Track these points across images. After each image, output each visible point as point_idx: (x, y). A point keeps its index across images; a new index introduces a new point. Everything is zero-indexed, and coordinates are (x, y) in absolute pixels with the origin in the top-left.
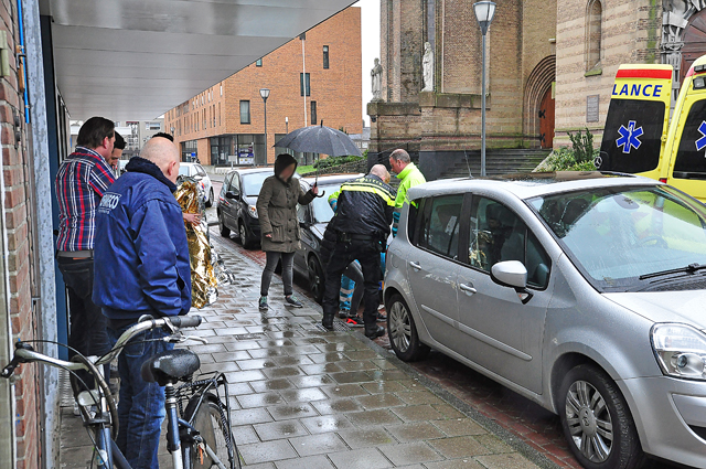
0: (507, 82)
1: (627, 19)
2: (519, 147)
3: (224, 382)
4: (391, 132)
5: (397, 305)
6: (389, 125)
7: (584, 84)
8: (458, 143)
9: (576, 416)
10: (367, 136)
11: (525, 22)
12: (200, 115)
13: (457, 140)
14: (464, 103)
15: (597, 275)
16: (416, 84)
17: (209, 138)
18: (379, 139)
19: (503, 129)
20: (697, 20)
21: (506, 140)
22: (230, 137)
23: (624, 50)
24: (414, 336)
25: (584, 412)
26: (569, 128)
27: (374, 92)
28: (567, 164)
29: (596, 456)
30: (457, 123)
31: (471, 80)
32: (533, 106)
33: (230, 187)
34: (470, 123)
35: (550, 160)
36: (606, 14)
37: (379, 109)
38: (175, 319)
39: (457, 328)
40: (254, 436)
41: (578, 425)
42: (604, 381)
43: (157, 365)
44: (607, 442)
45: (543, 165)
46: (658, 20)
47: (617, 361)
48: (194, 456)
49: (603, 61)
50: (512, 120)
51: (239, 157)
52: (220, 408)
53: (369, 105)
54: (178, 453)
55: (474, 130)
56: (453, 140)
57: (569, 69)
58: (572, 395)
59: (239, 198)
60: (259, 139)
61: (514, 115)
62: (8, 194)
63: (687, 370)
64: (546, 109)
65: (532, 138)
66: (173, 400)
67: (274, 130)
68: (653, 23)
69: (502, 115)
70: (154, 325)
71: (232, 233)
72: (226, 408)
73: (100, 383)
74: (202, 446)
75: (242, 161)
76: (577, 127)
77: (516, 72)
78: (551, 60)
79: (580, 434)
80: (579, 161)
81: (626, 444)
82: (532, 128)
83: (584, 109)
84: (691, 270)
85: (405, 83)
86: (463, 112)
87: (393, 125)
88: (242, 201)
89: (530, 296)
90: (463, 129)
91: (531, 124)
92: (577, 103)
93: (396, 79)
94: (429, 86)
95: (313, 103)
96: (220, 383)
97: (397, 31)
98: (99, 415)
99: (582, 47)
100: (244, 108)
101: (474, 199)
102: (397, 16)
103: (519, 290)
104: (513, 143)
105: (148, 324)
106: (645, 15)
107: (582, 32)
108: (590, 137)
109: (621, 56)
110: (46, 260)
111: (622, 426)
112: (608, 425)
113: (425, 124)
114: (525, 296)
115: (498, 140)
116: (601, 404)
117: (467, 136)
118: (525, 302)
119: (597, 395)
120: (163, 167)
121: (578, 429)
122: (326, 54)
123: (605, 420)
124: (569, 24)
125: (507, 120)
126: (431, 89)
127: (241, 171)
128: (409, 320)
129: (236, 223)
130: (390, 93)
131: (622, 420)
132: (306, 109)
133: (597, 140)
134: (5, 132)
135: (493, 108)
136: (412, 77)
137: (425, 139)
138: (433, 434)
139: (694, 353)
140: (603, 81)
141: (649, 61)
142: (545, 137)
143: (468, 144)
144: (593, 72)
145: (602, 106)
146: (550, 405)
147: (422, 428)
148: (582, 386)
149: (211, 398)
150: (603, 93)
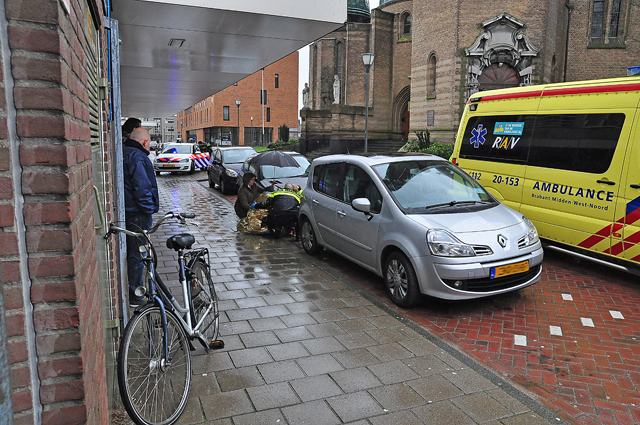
0: (384, 100)
1: (449, 68)
2: (390, 139)
3: (207, 252)
4: (314, 127)
5: (306, 224)
6: (314, 123)
7: (426, 103)
9: (392, 278)
10: (300, 129)
11: (394, 66)
12: (199, 114)
13: (353, 133)
14: (358, 111)
15: (405, 206)
17: (204, 129)
18: (306, 132)
19: (381, 128)
20: (487, 71)
21: (382, 134)
22: (216, 128)
23: (447, 85)
24: (314, 241)
25: (396, 276)
26: (418, 128)
27: (304, 103)
28: (416, 149)
29: (400, 297)
30: (353, 123)
31: (362, 98)
32: (398, 116)
33: (216, 158)
34: (360, 123)
35: (406, 147)
36: (438, 64)
37: (307, 113)
39: (336, 235)
40: (224, 288)
41: (392, 282)
42: (405, 260)
43: (175, 239)
44: (405, 289)
45: (401, 150)
46: (466, 70)
47: (411, 249)
48: (192, 285)
49: (436, 91)
50: (386, 123)
51: (222, 140)
52: (206, 266)
53: (301, 111)
54: (185, 282)
55: (364, 127)
56: (351, 133)
57: (418, 95)
58: (390, 267)
59: (220, 165)
60: (235, 130)
61: (387, 120)
62: (106, 154)
63: (443, 252)
64: (405, 118)
65: (397, 133)
66: (182, 257)
67: (243, 125)
68: (463, 72)
69: (379, 119)
70: (174, 216)
71: (216, 185)
72: (208, 266)
73: (149, 242)
74: (196, 280)
75: (224, 143)
76: (421, 128)
77: (388, 94)
78: (407, 89)
80: (421, 148)
81: (413, 290)
82: (397, 128)
83: (426, 118)
84: (452, 204)
85: (323, 98)
86: (357, 117)
87: (316, 123)
88: (222, 167)
89: (372, 216)
90: (357, 126)
91: (397, 126)
92: (422, 114)
93: (318, 96)
94: (337, 101)
95: (268, 109)
96: (205, 253)
97: (319, 68)
98: (149, 256)
99: (425, 82)
100: (226, 112)
101: (347, 165)
102: (319, 58)
103: (367, 213)
104: (385, 136)
105: (171, 215)
106: (459, 66)
107: (425, 74)
108: (428, 134)
109: (446, 89)
111: (412, 281)
112: (406, 281)
113: (334, 122)
114: (369, 217)
115: (378, 134)
116: (403, 271)
117: (359, 131)
118: (369, 220)
119: (401, 266)
120: (141, 142)
121: (392, 285)
122: (277, 79)
123: (405, 279)
124: (418, 68)
125: (382, 123)
126: (338, 103)
127: (222, 149)
128: (312, 232)
129: (219, 179)
130: (314, 106)
131: (412, 278)
132: (264, 112)
133: (433, 136)
134: (104, 125)
135: (375, 115)
136: (327, 95)
137: (334, 133)
138: (320, 288)
139: (445, 243)
140: (437, 102)
141: (462, 93)
142: (405, 133)
143: (359, 136)
144: (431, 97)
145: (436, 117)
146: (380, 273)
147: (314, 285)
148: (395, 263)
149: (201, 260)
150: (436, 109)
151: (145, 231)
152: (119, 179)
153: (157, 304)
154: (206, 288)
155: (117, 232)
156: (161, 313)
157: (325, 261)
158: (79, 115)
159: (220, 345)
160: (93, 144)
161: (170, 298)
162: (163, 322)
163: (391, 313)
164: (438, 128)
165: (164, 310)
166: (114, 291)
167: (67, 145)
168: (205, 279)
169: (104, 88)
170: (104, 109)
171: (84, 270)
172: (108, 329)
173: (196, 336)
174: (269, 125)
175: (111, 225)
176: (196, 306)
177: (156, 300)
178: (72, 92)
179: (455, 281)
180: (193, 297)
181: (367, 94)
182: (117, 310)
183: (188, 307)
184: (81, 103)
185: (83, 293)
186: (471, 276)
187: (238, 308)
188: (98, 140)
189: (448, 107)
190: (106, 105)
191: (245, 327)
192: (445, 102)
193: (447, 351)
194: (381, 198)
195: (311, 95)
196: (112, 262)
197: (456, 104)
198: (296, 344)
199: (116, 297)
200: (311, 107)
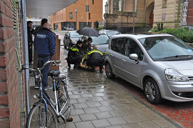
0: (141, 9)
2: (144, 27)
4: (110, 22)
5: (108, 65)
6: (110, 20)
7: (162, 10)
8: (128, 25)
9: (148, 90)
10: (103, 23)
12: (59, 16)
13: (127, 24)
14: (129, 14)
15: (154, 58)
16: (117, 9)
17: (61, 23)
18: (107, 24)
19: (140, 22)
21: (141, 25)
22: (66, 22)
24: (112, 73)
26: (157, 22)
27: (106, 11)
28: (156, 31)
29: (152, 99)
30: (127, 20)
31: (132, 8)
32: (148, 16)
33: (67, 36)
34: (131, 20)
35: (152, 30)
37: (107, 16)
38: (55, 61)
39: (121, 70)
40: (72, 93)
41: (148, 92)
42: (154, 82)
43: (51, 72)
44: (154, 96)
45: (150, 31)
47: (157, 77)
48: (59, 93)
49: (167, 4)
50: (142, 19)
51: (69, 28)
53: (104, 14)
54: (55, 91)
55: (132, 22)
56: (126, 24)
57: (158, 6)
58: (147, 85)
59: (69, 38)
60: (75, 23)
62: (20, 34)
63: (172, 79)
64: (151, 17)
65: (148, 24)
66: (54, 80)
67: (79, 21)
69: (139, 18)
70: (51, 62)
71: (67, 48)
72: (66, 84)
73: (40, 73)
74: (61, 90)
75: (70, 29)
76: (159, 21)
77: (144, 6)
78: (153, 3)
79: (148, 95)
80: (159, 31)
81: (158, 96)
82: (147, 22)
83: (161, 17)
84: (177, 57)
85: (114, 9)
86: (129, 17)
87: (111, 20)
88: (70, 39)
89: (138, 62)
90: (129, 21)
91: (147, 21)
92: (159, 15)
93: (112, 8)
94: (120, 10)
95: (89, 14)
96: (64, 78)
98: (40, 80)
100: (71, 15)
101: (127, 39)
103: (136, 61)
104: (142, 26)
105: (50, 61)
108: (162, 24)
109: (172, 2)
110: (26, 49)
111: (157, 92)
112: (154, 92)
113: (118, 20)
114: (137, 62)
115: (138, 25)
116: (153, 87)
117: (130, 23)
118: (137, 64)
119: (152, 85)
121: (148, 93)
122: (93, 0)
123: (154, 91)
126: (121, 11)
127: (70, 31)
128: (111, 69)
129: (68, 45)
130: (110, 12)
131: (157, 90)
132: (87, 15)
133: (164, 25)
134: (19, 20)
135: (137, 16)
136: (116, 7)
137: (119, 24)
138: (114, 94)
139: (174, 75)
140: (167, 9)
141: (179, 4)
142: (151, 24)
143: (130, 26)
144: (164, 7)
145: (166, 16)
146: (142, 88)
147: (112, 93)
148: (149, 83)
149: (62, 81)
150: (166, 12)
151: (38, 69)
152: (26, 45)
153: (43, 102)
154: (65, 94)
155: (25, 69)
156: (45, 106)
157: (117, 82)
158: (8, 14)
159: (71, 120)
160: (14, 29)
161: (49, 99)
162: (46, 109)
163: (147, 106)
164: (167, 21)
165: (47, 105)
166: (23, 95)
167: (3, 29)
168: (64, 90)
169: (18, 3)
170: (18, 13)
171: (12, 89)
172: (21, 113)
173: (60, 116)
174: (90, 21)
175: (23, 66)
176: (60, 102)
177: (43, 100)
178: (4, 3)
179: (179, 93)
180: (59, 98)
181: (134, 6)
182: (25, 104)
183: (57, 102)
184: (9, 9)
185: (11, 100)
186: (187, 90)
187: (78, 103)
188: (16, 27)
189: (172, 11)
190: (19, 11)
191: (82, 112)
192: (171, 9)
193: (176, 126)
194: (143, 54)
195: (109, 7)
196: (23, 83)
197: (176, 9)
198: (105, 120)
199: (25, 98)
200: (109, 13)
